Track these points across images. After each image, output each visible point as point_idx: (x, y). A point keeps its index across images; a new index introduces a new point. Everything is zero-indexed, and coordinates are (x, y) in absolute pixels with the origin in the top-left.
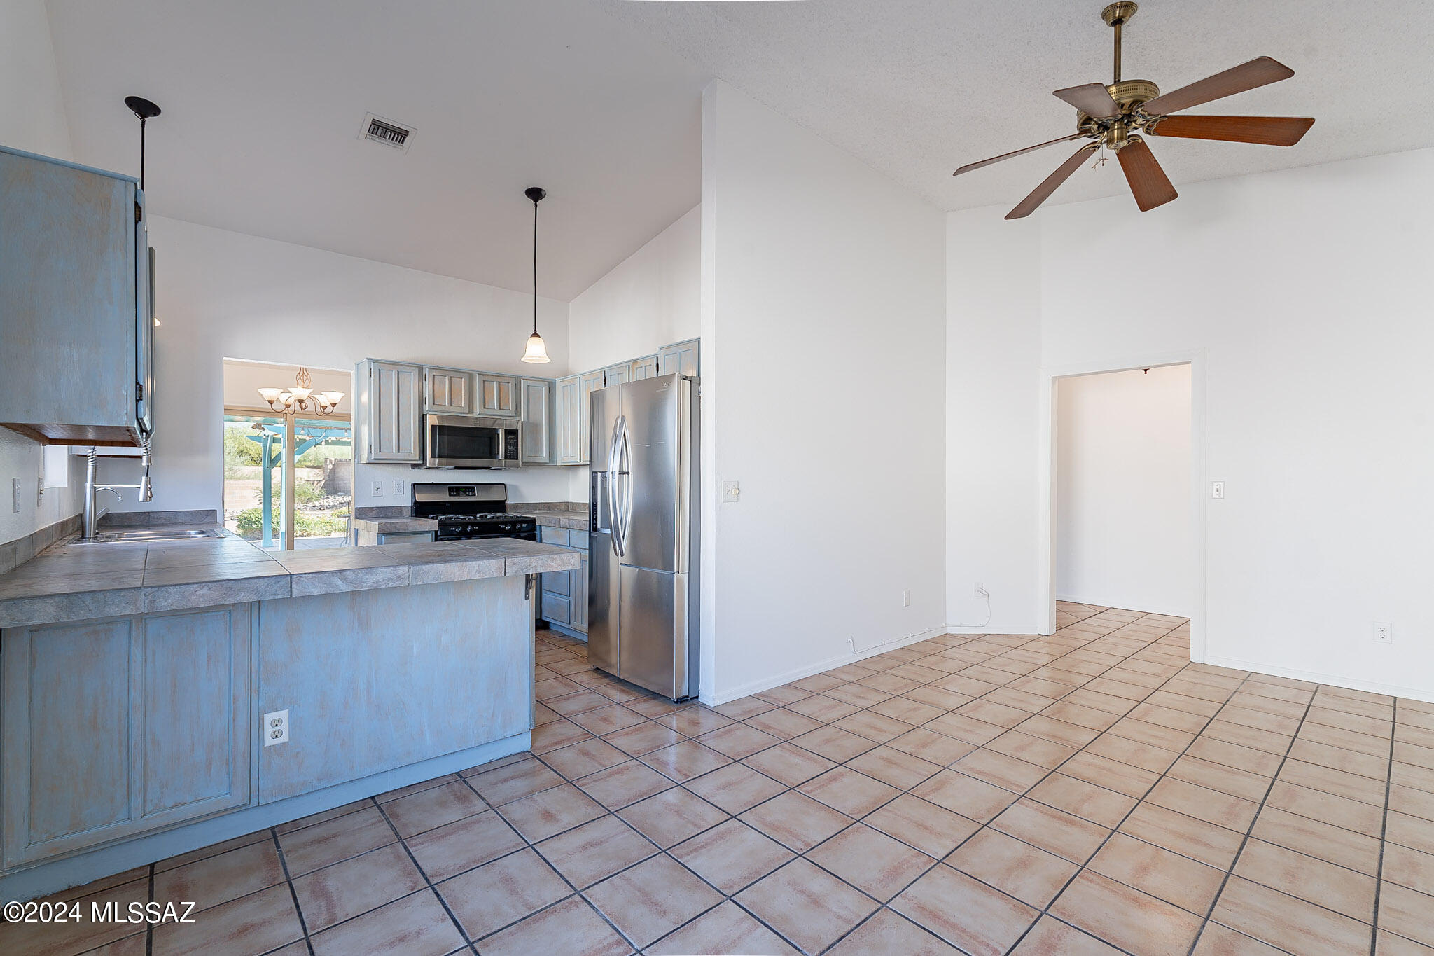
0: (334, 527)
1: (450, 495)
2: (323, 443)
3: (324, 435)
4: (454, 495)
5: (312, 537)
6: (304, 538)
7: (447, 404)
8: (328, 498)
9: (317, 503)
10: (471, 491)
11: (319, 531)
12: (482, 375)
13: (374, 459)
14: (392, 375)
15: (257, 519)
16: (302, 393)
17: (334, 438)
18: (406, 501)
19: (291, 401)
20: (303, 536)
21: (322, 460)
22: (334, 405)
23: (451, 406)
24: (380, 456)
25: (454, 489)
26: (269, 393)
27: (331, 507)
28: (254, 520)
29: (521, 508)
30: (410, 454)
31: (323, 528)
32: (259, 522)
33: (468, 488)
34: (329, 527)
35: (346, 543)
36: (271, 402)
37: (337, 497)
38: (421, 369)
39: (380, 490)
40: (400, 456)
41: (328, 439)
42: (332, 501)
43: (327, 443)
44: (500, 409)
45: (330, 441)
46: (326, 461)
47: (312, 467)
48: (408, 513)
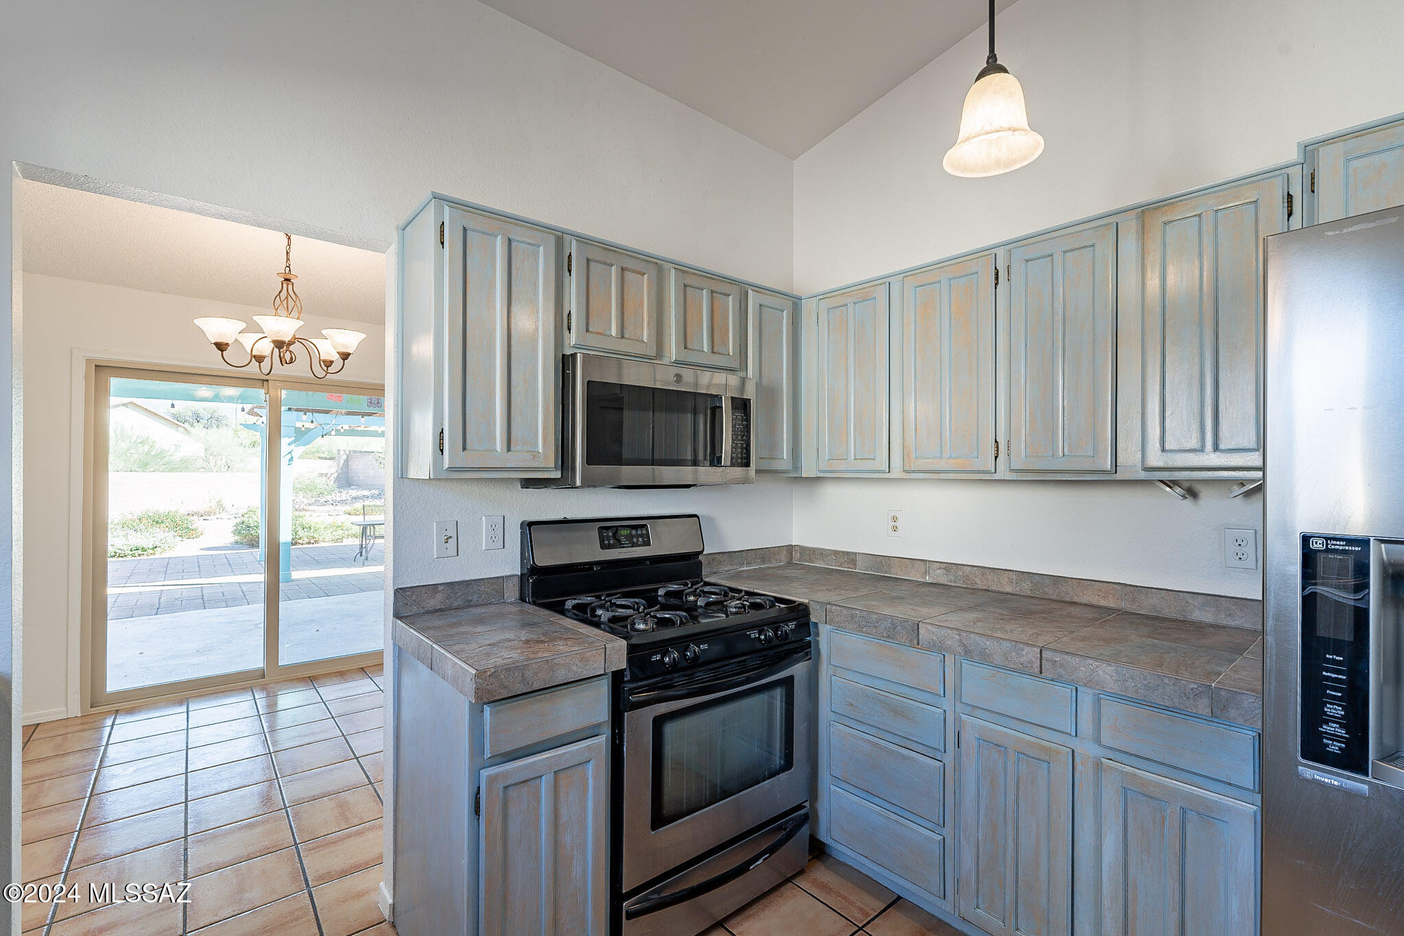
0: (346, 532)
1: (603, 547)
2: (333, 433)
3: (334, 422)
4: (609, 547)
5: (321, 544)
6: (311, 546)
7: (614, 333)
8: (340, 492)
9: (329, 498)
10: (641, 536)
11: (329, 537)
12: (683, 272)
13: (451, 469)
14: (494, 244)
15: (256, 524)
16: (285, 327)
17: (346, 427)
18: (508, 564)
19: (265, 347)
20: (309, 543)
21: (335, 451)
22: (345, 356)
23: (623, 337)
24: (465, 460)
25: (610, 530)
26: (218, 327)
27: (343, 502)
28: (252, 525)
29: (720, 563)
30: (535, 455)
31: (334, 533)
32: (257, 527)
33: (637, 527)
34: (340, 532)
35: (361, 556)
36: (221, 347)
37: (350, 491)
38: (560, 243)
39: (452, 542)
40: (513, 460)
41: (339, 427)
42: (345, 494)
43: (338, 433)
44: (713, 352)
45: (342, 430)
46: (339, 453)
47: (325, 458)
48: (512, 592)
